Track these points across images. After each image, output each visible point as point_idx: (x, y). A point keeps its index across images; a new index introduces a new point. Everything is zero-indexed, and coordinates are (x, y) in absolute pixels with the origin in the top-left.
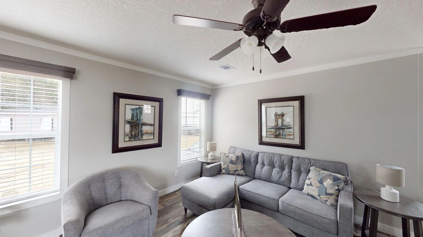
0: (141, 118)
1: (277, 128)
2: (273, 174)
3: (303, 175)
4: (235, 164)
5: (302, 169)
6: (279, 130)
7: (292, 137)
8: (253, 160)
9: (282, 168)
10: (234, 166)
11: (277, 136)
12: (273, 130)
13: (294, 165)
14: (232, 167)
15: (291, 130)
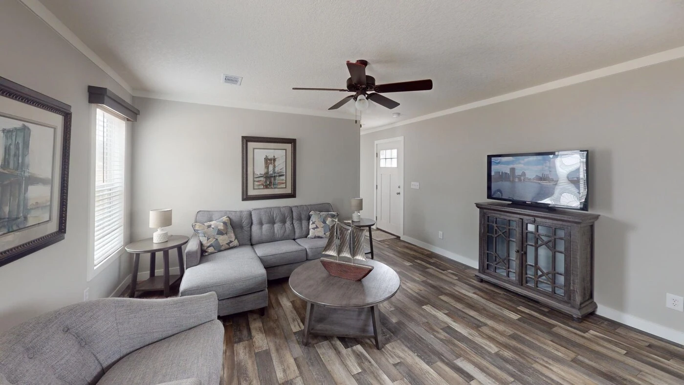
0: (27, 159)
1: (267, 176)
2: (276, 231)
3: (304, 223)
4: (226, 234)
5: (303, 217)
6: (269, 179)
7: (284, 186)
8: (245, 223)
9: (284, 222)
10: (225, 237)
11: (266, 187)
12: (262, 179)
13: (295, 214)
14: (223, 240)
15: (283, 178)
